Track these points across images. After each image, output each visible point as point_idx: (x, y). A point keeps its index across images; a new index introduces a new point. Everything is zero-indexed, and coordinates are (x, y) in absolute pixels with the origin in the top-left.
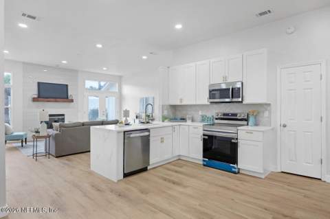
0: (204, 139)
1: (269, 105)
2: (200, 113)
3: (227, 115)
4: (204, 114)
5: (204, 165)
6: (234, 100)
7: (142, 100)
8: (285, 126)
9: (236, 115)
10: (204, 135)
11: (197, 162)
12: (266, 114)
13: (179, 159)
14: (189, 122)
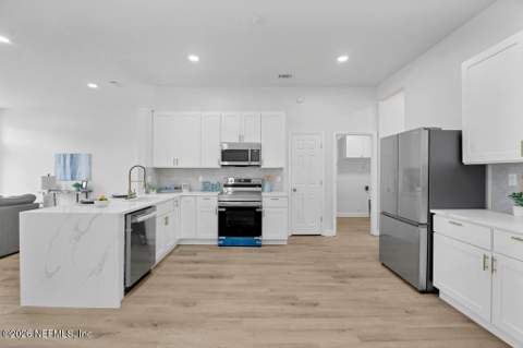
0: (220, 212)
1: (281, 169)
2: (201, 179)
3: (240, 181)
4: (206, 180)
5: (220, 245)
6: (253, 163)
7: (58, 156)
8: (295, 190)
9: (249, 181)
10: (220, 207)
11: (209, 243)
12: (279, 179)
13: (179, 245)
14: (185, 192)
